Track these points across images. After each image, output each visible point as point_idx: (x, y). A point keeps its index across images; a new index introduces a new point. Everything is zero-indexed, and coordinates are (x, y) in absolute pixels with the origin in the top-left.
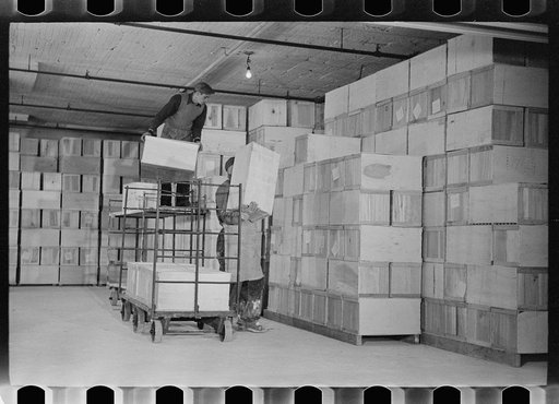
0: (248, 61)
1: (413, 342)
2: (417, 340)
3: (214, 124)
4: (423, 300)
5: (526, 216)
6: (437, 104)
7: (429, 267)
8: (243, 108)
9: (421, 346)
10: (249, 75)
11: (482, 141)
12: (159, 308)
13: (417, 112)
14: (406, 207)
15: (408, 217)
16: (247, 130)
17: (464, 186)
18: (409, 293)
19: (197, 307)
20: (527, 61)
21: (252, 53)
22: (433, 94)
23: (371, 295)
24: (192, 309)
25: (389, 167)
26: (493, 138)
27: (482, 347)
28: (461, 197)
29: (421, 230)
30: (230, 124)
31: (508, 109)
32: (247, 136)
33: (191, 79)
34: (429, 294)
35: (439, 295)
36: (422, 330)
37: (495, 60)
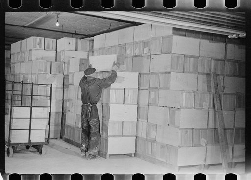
0: (58, 18)
1: (131, 156)
2: (133, 155)
3: (40, 47)
4: (137, 137)
5: (184, 105)
6: (146, 49)
7: (140, 123)
8: (55, 40)
9: (135, 158)
10: (58, 24)
11: (166, 69)
12: (12, 142)
13: (137, 52)
14: (131, 96)
15: (132, 101)
16: (56, 50)
17: (157, 89)
18: (131, 134)
19: (30, 140)
20: (187, 34)
21: (59, 14)
22: (144, 45)
23: (114, 136)
24: (27, 141)
25: (124, 77)
26: (171, 69)
27: (162, 162)
28: (155, 94)
29: (137, 106)
30: (48, 47)
31: (178, 55)
32: (56, 53)
33: (28, 22)
34: (140, 135)
35: (144, 136)
36: (136, 151)
37: (173, 34)
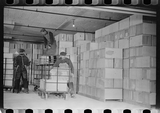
0: (74, 22)
1: (120, 101)
2: (121, 101)
3: (64, 40)
4: (123, 90)
5: (152, 66)
6: (127, 34)
7: (125, 80)
8: (72, 35)
9: (123, 102)
10: (74, 26)
11: (140, 44)
12: (47, 90)
13: (121, 36)
14: (118, 63)
15: (119, 66)
16: (73, 41)
17: (135, 57)
18: (119, 87)
19: (57, 90)
20: (152, 22)
21: (75, 20)
22: (125, 31)
23: (108, 88)
24: (56, 91)
25: (113, 52)
26: (143, 44)
27: (140, 103)
28: (134, 60)
29: (122, 69)
30: (68, 39)
31: (147, 35)
32: (73, 43)
33: (57, 27)
34: (124, 88)
35: (128, 88)
36: (123, 98)
37: (143, 22)
